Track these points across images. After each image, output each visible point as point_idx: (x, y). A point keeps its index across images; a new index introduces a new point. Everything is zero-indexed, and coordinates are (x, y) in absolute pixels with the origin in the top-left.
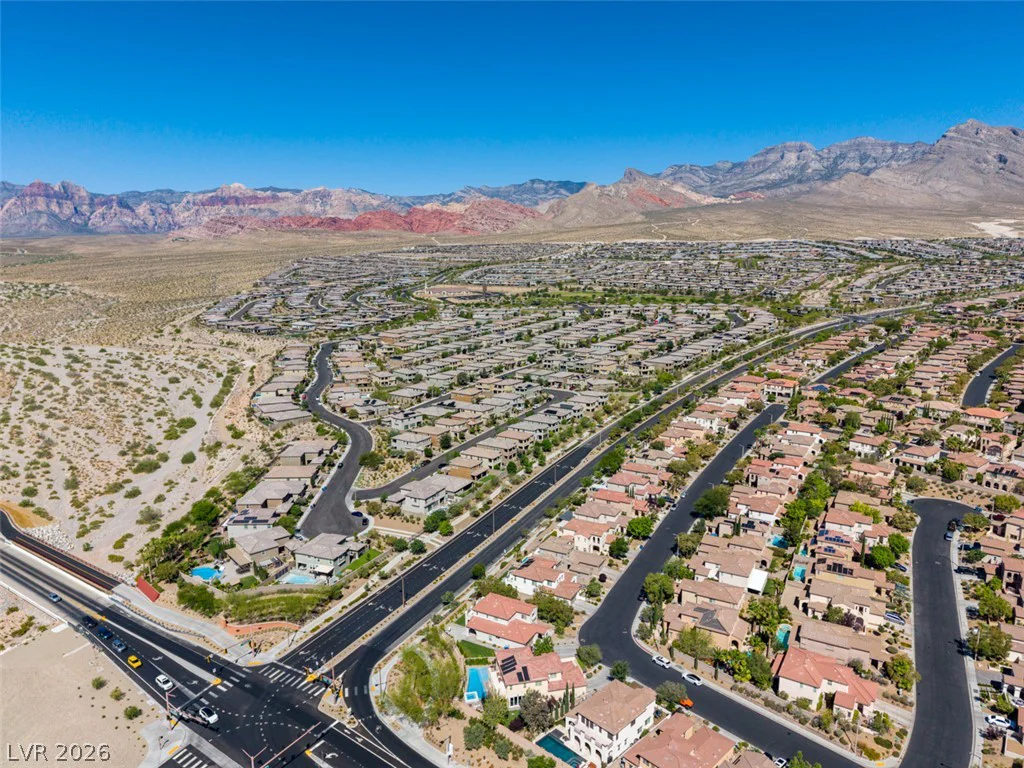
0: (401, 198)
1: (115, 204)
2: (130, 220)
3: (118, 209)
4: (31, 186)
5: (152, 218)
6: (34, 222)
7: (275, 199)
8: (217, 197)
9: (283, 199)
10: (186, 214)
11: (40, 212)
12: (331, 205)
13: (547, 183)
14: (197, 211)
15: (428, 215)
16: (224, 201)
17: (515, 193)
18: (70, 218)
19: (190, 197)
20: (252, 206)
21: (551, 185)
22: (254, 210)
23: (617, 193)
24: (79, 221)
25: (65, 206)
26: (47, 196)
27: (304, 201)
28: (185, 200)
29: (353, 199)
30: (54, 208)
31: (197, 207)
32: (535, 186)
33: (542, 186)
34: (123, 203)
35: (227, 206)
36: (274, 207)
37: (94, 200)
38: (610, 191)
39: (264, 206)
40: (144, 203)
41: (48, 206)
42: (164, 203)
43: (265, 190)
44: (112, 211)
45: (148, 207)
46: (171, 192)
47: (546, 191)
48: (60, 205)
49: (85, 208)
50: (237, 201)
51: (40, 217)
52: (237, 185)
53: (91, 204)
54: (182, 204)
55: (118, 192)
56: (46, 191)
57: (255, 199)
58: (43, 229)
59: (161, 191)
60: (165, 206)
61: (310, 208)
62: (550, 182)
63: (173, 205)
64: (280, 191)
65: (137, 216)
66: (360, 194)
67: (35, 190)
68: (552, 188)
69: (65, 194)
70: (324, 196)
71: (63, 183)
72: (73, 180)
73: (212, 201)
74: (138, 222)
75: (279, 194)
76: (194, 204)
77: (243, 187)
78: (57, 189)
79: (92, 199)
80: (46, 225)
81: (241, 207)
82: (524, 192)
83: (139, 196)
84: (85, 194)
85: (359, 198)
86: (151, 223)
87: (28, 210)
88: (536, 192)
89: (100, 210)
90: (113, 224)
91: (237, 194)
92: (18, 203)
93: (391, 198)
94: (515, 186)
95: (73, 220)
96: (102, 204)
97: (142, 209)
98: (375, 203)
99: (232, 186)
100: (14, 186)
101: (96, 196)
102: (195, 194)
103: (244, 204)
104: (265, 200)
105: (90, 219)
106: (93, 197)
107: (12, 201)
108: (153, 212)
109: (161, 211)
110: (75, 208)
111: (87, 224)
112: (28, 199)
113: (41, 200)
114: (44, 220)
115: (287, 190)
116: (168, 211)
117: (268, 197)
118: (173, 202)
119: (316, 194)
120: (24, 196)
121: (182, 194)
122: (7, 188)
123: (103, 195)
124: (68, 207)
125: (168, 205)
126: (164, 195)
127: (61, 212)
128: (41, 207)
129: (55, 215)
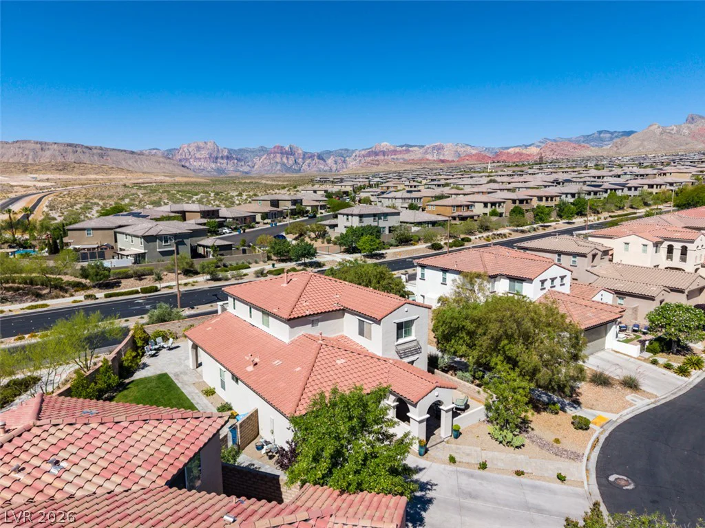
0: (493, 149)
1: (315, 158)
2: (323, 167)
3: (317, 160)
4: (274, 148)
5: (335, 165)
6: (274, 168)
7: (407, 151)
8: (372, 151)
9: (412, 151)
10: (354, 163)
11: (277, 163)
12: (443, 155)
13: (612, 133)
14: (360, 160)
15: (511, 157)
16: (376, 154)
17: (583, 142)
18: (291, 166)
19: (357, 153)
20: (393, 157)
21: (616, 134)
22: (394, 159)
23: (678, 132)
24: (297, 168)
25: (290, 158)
26: (282, 153)
27: (426, 152)
28: (354, 154)
29: (459, 150)
30: (285, 160)
31: (360, 158)
32: (602, 135)
33: (609, 135)
34: (320, 157)
35: (378, 157)
36: (407, 157)
37: (305, 156)
38: (672, 130)
39: (399, 156)
40: (332, 157)
41: (281, 159)
42: (342, 157)
43: (402, 146)
44: (314, 162)
45: (334, 159)
46: (347, 150)
47: (611, 139)
48: (287, 158)
49: (300, 161)
50: (384, 153)
51: (277, 165)
52: (385, 143)
53: (303, 158)
54: (353, 157)
55: (319, 152)
56: (282, 151)
57: (395, 152)
58: (278, 172)
59: (341, 150)
60: (343, 159)
61: (429, 157)
62: (615, 132)
63: (347, 158)
64: (411, 146)
66: (464, 147)
67: (276, 150)
68: (616, 137)
69: (291, 153)
70: (439, 149)
71: (290, 146)
72: (295, 144)
73: (369, 155)
74: (327, 168)
75: (410, 149)
76: (359, 156)
77: (388, 144)
78: (287, 149)
79: (304, 155)
80: (280, 170)
81: (386, 157)
82: (592, 141)
83: (329, 153)
84: (301, 152)
85: (463, 149)
86: (334, 169)
87: (272, 161)
88: (602, 140)
89: (308, 161)
90: (314, 169)
91: (384, 149)
92: (267, 158)
93: (486, 148)
94: (584, 136)
95: (293, 167)
96: (309, 157)
97: (330, 161)
98: (474, 152)
99: (382, 144)
100: (266, 148)
101: (307, 153)
102: (360, 151)
103: (388, 155)
104: (401, 152)
105: (302, 167)
106: (305, 154)
107: (265, 156)
108: (336, 162)
109: (340, 161)
110: (295, 160)
111: (300, 170)
112: (272, 155)
113: (278, 155)
114: (279, 167)
115: (416, 146)
116: (344, 162)
117: (403, 150)
118: (347, 156)
119: (434, 148)
120: (271, 153)
121: (353, 151)
122: (263, 150)
123: (311, 153)
124: (292, 159)
125: (345, 158)
126: (343, 152)
127: (288, 163)
128: (278, 160)
129: (285, 165)
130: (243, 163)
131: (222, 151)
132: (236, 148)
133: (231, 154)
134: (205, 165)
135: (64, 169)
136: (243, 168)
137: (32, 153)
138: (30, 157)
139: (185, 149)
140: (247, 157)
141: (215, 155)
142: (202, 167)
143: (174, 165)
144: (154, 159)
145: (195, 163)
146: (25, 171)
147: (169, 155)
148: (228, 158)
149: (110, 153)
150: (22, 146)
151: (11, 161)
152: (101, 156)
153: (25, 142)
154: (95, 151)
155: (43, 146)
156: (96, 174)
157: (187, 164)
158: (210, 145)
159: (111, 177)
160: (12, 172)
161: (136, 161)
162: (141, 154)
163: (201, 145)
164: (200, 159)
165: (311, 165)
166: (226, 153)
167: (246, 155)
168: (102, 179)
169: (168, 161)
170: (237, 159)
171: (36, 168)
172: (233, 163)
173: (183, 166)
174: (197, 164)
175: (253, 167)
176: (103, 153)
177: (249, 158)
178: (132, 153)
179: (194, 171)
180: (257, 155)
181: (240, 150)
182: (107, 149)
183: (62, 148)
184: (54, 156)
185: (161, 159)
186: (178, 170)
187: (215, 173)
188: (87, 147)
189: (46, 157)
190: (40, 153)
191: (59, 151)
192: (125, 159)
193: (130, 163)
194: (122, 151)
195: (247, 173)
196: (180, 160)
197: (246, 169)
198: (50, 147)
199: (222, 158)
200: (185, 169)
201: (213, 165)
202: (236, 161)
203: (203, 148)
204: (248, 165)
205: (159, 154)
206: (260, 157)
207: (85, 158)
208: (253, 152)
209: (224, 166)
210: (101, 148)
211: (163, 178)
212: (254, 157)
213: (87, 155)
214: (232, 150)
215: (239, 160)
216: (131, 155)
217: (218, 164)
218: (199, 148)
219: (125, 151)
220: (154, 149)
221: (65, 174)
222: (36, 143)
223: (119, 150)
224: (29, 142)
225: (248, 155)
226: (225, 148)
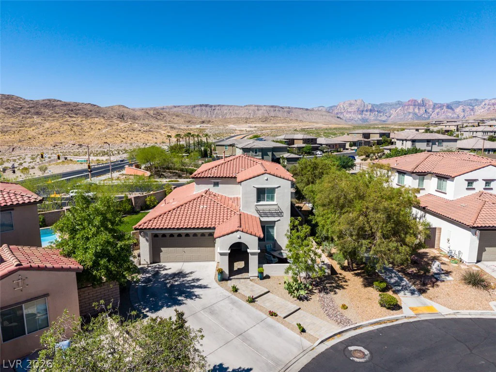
1: (445, 107)
2: (451, 115)
3: (446, 110)
4: (409, 101)
5: (462, 113)
6: (406, 117)
10: (483, 110)
11: (410, 113)
14: (489, 108)
19: (487, 102)
24: (426, 116)
25: (421, 109)
26: (415, 105)
28: (483, 103)
30: (417, 110)
31: (489, 106)
34: (449, 107)
37: (435, 106)
40: (460, 106)
41: (414, 110)
42: (471, 106)
44: (443, 110)
45: (462, 108)
46: (477, 100)
48: (419, 109)
49: (430, 110)
51: (409, 115)
53: (434, 108)
54: (482, 105)
55: (448, 102)
56: (415, 103)
58: (409, 120)
59: (471, 100)
60: (471, 107)
63: (476, 107)
65: (455, 113)
67: (410, 103)
69: (423, 104)
71: (423, 99)
74: (455, 116)
76: (489, 105)
78: (419, 102)
79: (434, 106)
80: (411, 118)
83: (458, 103)
84: (431, 103)
86: (461, 116)
87: (405, 112)
89: (437, 111)
90: (442, 117)
92: (402, 109)
95: (423, 115)
96: (438, 108)
97: (458, 110)
100: (402, 102)
101: (437, 104)
102: (490, 100)
105: (431, 115)
108: (464, 111)
109: (468, 110)
110: (426, 110)
111: (429, 118)
112: (406, 107)
113: (412, 107)
114: (411, 116)
116: (472, 110)
118: (476, 105)
120: (405, 106)
121: (483, 101)
122: (399, 103)
123: (440, 104)
124: (423, 110)
125: (473, 106)
126: (472, 102)
127: (419, 112)
128: (411, 110)
129: (416, 114)
130: (382, 114)
131: (367, 106)
132: (378, 103)
133: (373, 108)
134: (354, 116)
135: (266, 121)
136: (382, 117)
137: (253, 112)
138: (252, 115)
139: (342, 106)
140: (385, 110)
141: (361, 109)
142: (351, 118)
143: (332, 117)
144: (319, 113)
145: (347, 115)
146: (246, 122)
147: (329, 110)
148: (371, 111)
149: (294, 110)
150: (248, 108)
151: (242, 117)
152: (289, 112)
153: (250, 106)
154: (285, 110)
155: (258, 107)
156: (282, 123)
157: (341, 116)
158: (359, 102)
159: (289, 125)
160: (240, 123)
161: (308, 115)
162: (312, 110)
163: (353, 102)
164: (350, 112)
165: (440, 113)
166: (370, 108)
167: (385, 108)
168: (284, 126)
169: (329, 114)
170: (377, 111)
171: (252, 120)
172: (375, 114)
173: (338, 117)
174: (348, 116)
175: (390, 116)
176: (290, 110)
177: (387, 111)
178: (307, 110)
179: (345, 121)
180: (394, 108)
181: (381, 104)
182: (292, 108)
183: (268, 108)
184: (263, 113)
185: (324, 113)
186: (334, 120)
187: (360, 122)
188: (281, 107)
189: (260, 114)
190: (257, 112)
191: (266, 111)
192: (302, 114)
193: (305, 116)
194: (301, 109)
195: (384, 121)
196: (337, 113)
197: (384, 118)
198: (262, 108)
199: (367, 111)
200: (339, 119)
201: (360, 116)
202: (377, 113)
203: (354, 105)
204: (386, 116)
205: (324, 109)
206: (396, 109)
207: (279, 114)
208: (391, 105)
209: (367, 117)
210: (289, 108)
211: (321, 125)
212: (391, 109)
213: (281, 112)
214: (374, 105)
215: (379, 112)
216: (306, 111)
217: (364, 116)
218: (351, 105)
219: (302, 109)
220: (321, 107)
221: (266, 124)
222: (255, 106)
223: (299, 108)
224: (252, 105)
225: (387, 108)
226: (369, 104)
